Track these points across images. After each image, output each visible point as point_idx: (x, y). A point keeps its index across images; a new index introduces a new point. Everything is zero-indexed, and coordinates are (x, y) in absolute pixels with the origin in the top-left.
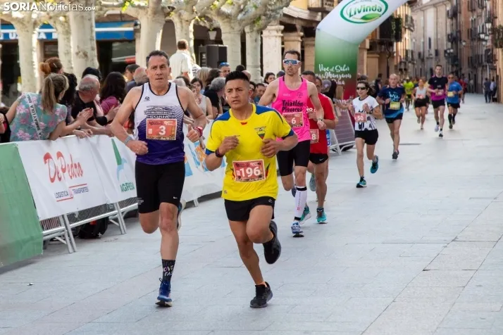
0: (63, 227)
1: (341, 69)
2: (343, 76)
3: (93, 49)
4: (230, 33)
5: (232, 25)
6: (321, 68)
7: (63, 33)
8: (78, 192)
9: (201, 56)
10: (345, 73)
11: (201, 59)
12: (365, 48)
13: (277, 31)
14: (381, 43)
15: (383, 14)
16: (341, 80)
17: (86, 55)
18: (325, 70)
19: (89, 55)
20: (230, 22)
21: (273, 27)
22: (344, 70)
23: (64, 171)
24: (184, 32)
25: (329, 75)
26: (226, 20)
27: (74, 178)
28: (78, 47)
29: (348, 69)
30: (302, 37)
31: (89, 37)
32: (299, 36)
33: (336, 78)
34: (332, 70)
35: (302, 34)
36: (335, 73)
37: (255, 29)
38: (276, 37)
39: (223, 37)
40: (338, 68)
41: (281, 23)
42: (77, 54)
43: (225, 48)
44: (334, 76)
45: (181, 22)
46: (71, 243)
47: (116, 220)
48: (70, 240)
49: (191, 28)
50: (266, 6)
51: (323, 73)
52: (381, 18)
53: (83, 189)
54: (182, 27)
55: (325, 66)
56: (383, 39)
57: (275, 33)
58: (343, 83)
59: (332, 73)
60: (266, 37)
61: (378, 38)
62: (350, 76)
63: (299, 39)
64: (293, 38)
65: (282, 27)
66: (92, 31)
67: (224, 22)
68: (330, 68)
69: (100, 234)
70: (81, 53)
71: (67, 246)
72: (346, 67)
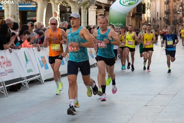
0: (3, 87)
1: (119, 25)
3: (17, 14)
4: (75, 9)
5: (76, 6)
7: (6, 8)
8: (9, 72)
9: (63, 18)
11: (63, 19)
12: (130, 16)
13: (94, 8)
14: (137, 14)
15: (137, 2)
16: (119, 29)
17: (15, 17)
19: (16, 17)
20: (74, 4)
21: (93, 7)
22: (121, 25)
23: (4, 64)
24: (56, 8)
26: (73, 4)
27: (8, 67)
28: (11, 13)
30: (104, 11)
31: (16, 10)
32: (103, 11)
33: (117, 28)
34: (116, 25)
36: (117, 26)
37: (85, 7)
38: (94, 11)
39: (72, 10)
40: (118, 24)
41: (96, 5)
42: (11, 16)
44: (116, 27)
45: (55, 4)
46: (6, 93)
47: (25, 84)
48: (5, 92)
49: (59, 6)
52: (136, 4)
53: (11, 71)
54: (55, 6)
55: (113, 23)
56: (138, 13)
57: (93, 9)
60: (90, 11)
61: (136, 12)
63: (104, 12)
64: (101, 11)
65: (96, 7)
66: (17, 7)
67: (72, 5)
69: (18, 90)
70: (13, 16)
71: (4, 94)
72: (121, 24)
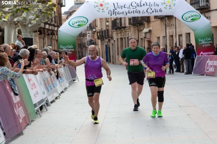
1: (70, 47)
2: (71, 50)
4: (25, 32)
5: (26, 29)
6: (61, 47)
10: (72, 48)
16: (70, 52)
18: (63, 47)
20: (25, 28)
25: (65, 49)
29: (72, 47)
30: (39, 34)
34: (66, 47)
35: (39, 33)
36: (67, 48)
39: (22, 34)
40: (69, 46)
43: (32, 38)
50: (41, 21)
51: (62, 49)
52: (86, 25)
55: (63, 46)
58: (71, 53)
59: (66, 48)
62: (73, 50)
63: (38, 35)
67: (23, 28)
68: (65, 46)
72: (72, 46)
